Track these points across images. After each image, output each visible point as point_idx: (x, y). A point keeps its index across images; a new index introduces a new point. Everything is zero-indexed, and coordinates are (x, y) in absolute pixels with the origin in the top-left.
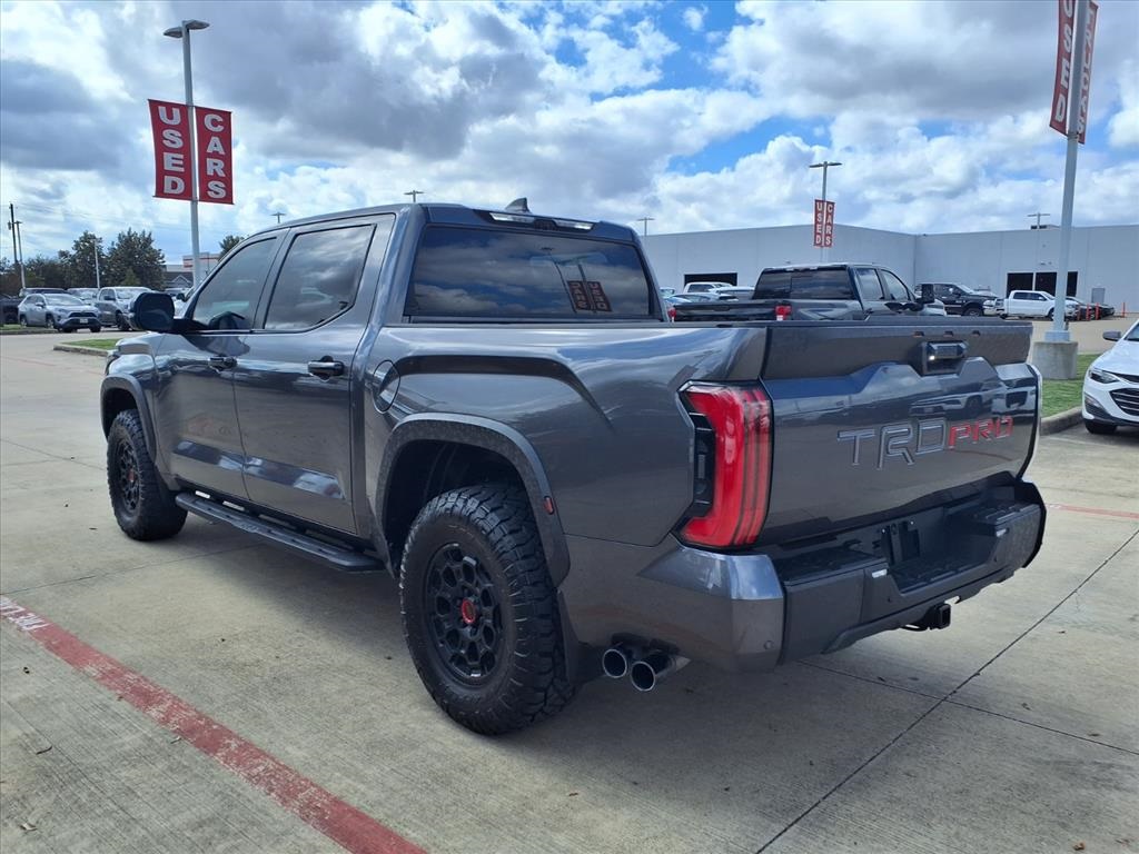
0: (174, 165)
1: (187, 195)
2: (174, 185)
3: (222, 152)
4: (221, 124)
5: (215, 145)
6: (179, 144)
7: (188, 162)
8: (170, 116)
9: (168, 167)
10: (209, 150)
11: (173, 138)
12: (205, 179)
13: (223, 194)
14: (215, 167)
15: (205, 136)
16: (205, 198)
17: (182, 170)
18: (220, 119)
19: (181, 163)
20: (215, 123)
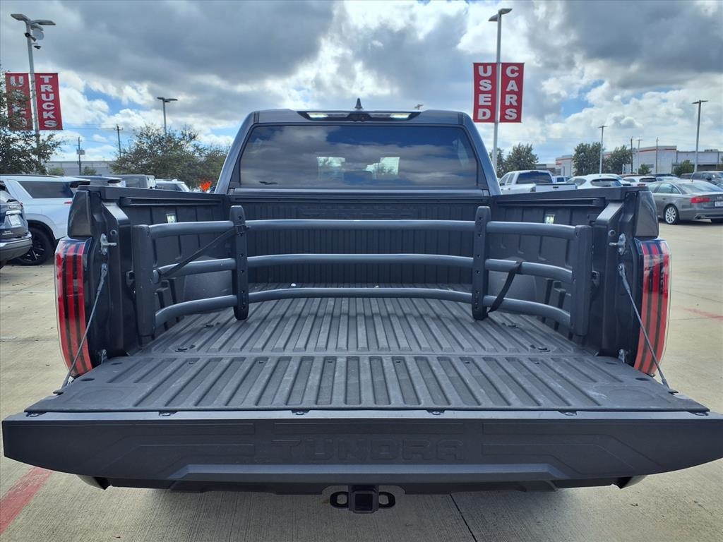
0: (485, 101)
1: (492, 119)
2: (484, 114)
3: (516, 89)
4: (516, 71)
5: (512, 86)
6: (489, 87)
7: (493, 100)
8: (485, 71)
9: (481, 103)
10: (508, 90)
11: (486, 85)
12: (504, 108)
13: (515, 116)
14: (511, 100)
15: (506, 80)
16: (503, 120)
17: (490, 104)
18: (516, 68)
19: (489, 99)
20: (513, 72)
